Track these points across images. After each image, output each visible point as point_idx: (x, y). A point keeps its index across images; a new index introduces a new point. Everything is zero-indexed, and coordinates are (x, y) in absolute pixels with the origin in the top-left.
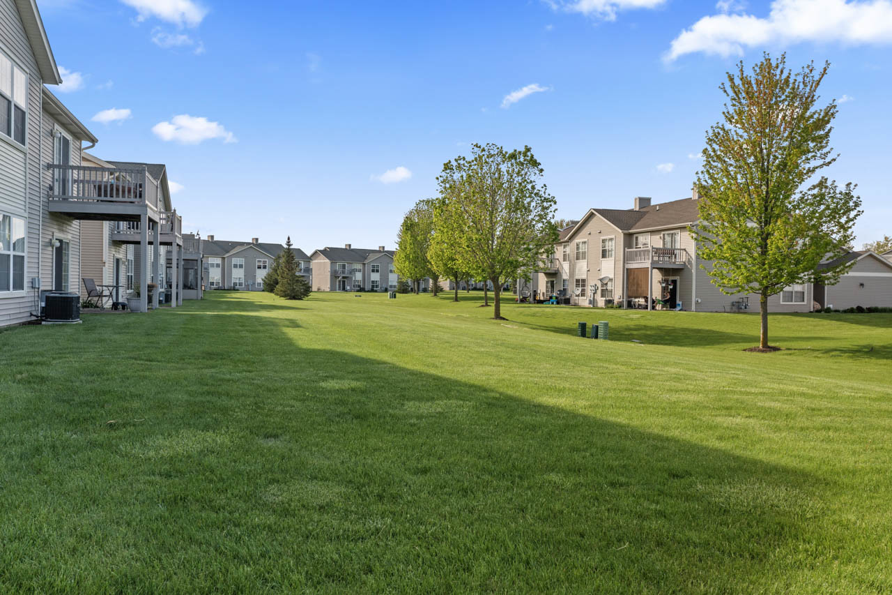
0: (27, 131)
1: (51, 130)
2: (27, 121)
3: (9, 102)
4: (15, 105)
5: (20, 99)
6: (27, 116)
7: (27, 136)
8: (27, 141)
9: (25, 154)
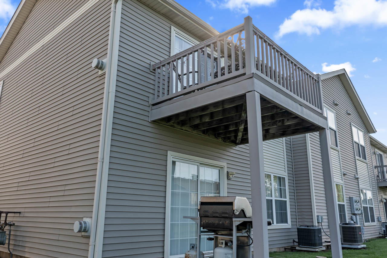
0: (366, 154)
1: (374, 152)
2: (366, 150)
3: (358, 144)
4: (361, 145)
5: (362, 143)
6: (366, 148)
7: (367, 156)
8: (367, 158)
9: (367, 164)
